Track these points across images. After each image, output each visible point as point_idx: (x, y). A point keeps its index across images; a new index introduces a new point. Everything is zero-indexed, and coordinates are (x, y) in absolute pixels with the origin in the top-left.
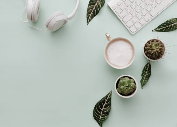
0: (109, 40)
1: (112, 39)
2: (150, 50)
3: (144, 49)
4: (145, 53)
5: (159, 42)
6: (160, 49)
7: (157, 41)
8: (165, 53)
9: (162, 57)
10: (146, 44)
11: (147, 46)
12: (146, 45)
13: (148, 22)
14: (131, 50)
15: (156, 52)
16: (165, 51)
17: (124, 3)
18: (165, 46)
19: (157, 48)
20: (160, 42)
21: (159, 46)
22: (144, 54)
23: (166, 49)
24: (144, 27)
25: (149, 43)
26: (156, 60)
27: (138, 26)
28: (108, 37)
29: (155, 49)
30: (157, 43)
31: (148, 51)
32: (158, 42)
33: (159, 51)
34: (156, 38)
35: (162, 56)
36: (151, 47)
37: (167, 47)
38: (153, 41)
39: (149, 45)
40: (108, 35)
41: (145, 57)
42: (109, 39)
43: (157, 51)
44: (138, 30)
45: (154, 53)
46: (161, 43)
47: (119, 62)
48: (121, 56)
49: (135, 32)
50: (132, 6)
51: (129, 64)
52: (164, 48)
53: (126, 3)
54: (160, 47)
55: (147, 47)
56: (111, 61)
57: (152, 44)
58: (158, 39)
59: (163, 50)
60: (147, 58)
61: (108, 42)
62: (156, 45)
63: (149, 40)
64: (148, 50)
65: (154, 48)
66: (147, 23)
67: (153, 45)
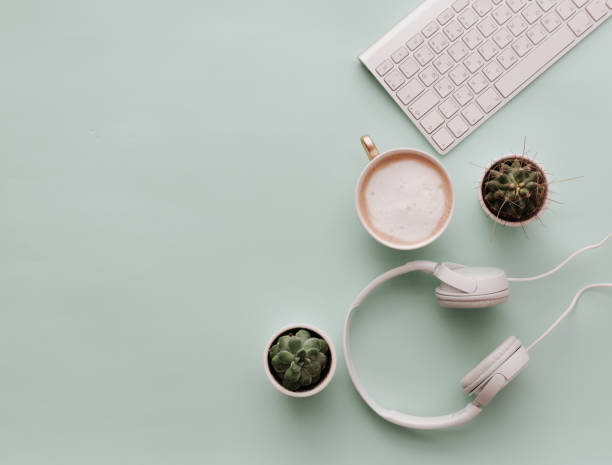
0: (371, 158)
1: (381, 154)
2: (501, 192)
3: (483, 186)
4: (485, 201)
5: (528, 167)
6: (532, 189)
7: (524, 162)
8: (547, 201)
9: (540, 214)
10: (488, 172)
11: (491, 179)
12: (488, 176)
13: (491, 114)
14: (441, 193)
15: (520, 199)
16: (549, 196)
17: (411, 54)
18: (549, 179)
19: (522, 184)
20: (533, 165)
21: (528, 179)
22: (482, 202)
23: (550, 188)
24: (475, 131)
25: (498, 170)
26: (518, 224)
27: (458, 125)
28: (369, 149)
29: (514, 189)
30: (521, 169)
31: (492, 195)
32: (525, 168)
33: (529, 195)
34: (519, 155)
35: (538, 210)
36: (503, 180)
37: (553, 182)
38: (509, 162)
39: (499, 174)
40: (368, 141)
41: (485, 213)
42: (374, 153)
43: (523, 195)
44: (458, 141)
45: (513, 199)
46: (535, 168)
47: (402, 228)
48: (409, 208)
49: (450, 148)
50: (439, 63)
51: (433, 234)
52: (546, 186)
53: (419, 55)
54: (532, 183)
55: (492, 182)
56: (377, 225)
57: (507, 173)
58: (525, 157)
59: (540, 191)
60: (492, 216)
61: (369, 164)
62: (519, 177)
63: (497, 159)
64: (493, 192)
65: (512, 185)
66: (487, 117)
67: (511, 176)
